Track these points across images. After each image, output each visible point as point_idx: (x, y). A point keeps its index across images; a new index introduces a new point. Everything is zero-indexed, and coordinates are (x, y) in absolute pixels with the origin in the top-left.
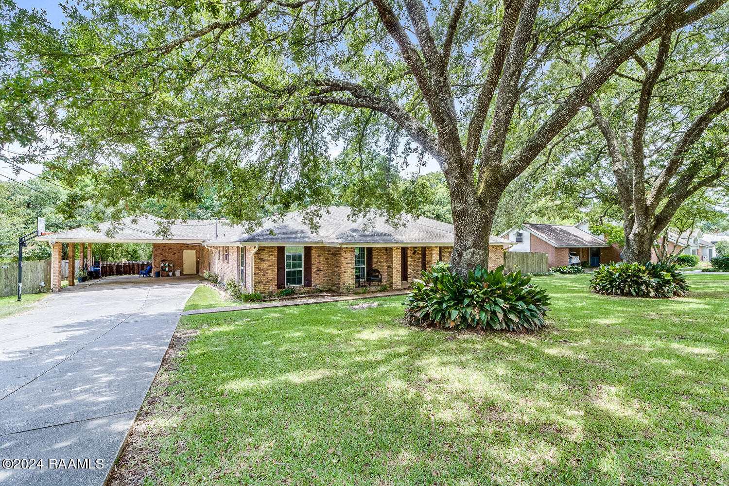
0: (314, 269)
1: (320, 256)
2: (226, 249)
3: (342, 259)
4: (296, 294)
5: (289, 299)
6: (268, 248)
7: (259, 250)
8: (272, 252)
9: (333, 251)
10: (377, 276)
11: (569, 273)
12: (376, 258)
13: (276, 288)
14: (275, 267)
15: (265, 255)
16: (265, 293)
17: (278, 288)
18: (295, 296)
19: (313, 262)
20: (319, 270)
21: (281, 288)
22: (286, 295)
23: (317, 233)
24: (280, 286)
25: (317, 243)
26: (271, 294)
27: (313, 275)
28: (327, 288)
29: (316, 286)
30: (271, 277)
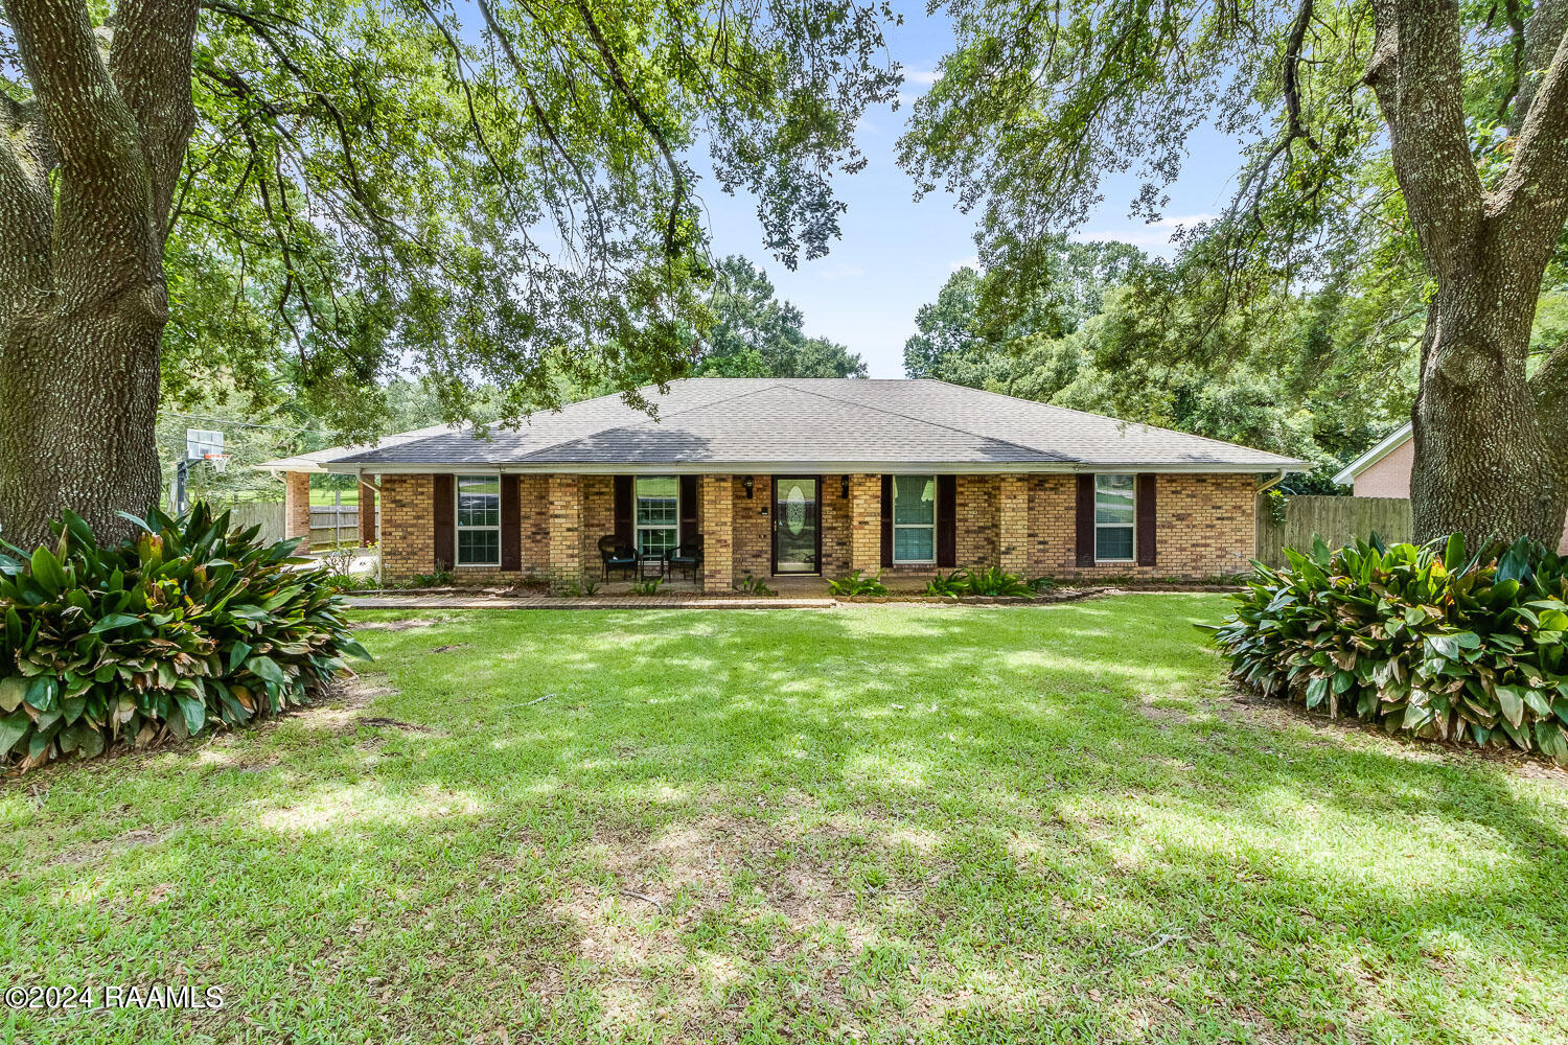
0: (526, 528)
6: (413, 476)
8: (422, 486)
13: (432, 566)
14: (429, 521)
15: (405, 493)
16: (407, 577)
17: (439, 567)
19: (524, 511)
20: (540, 532)
21: (443, 568)
26: (420, 581)
27: (525, 543)
29: (532, 568)
30: (419, 543)
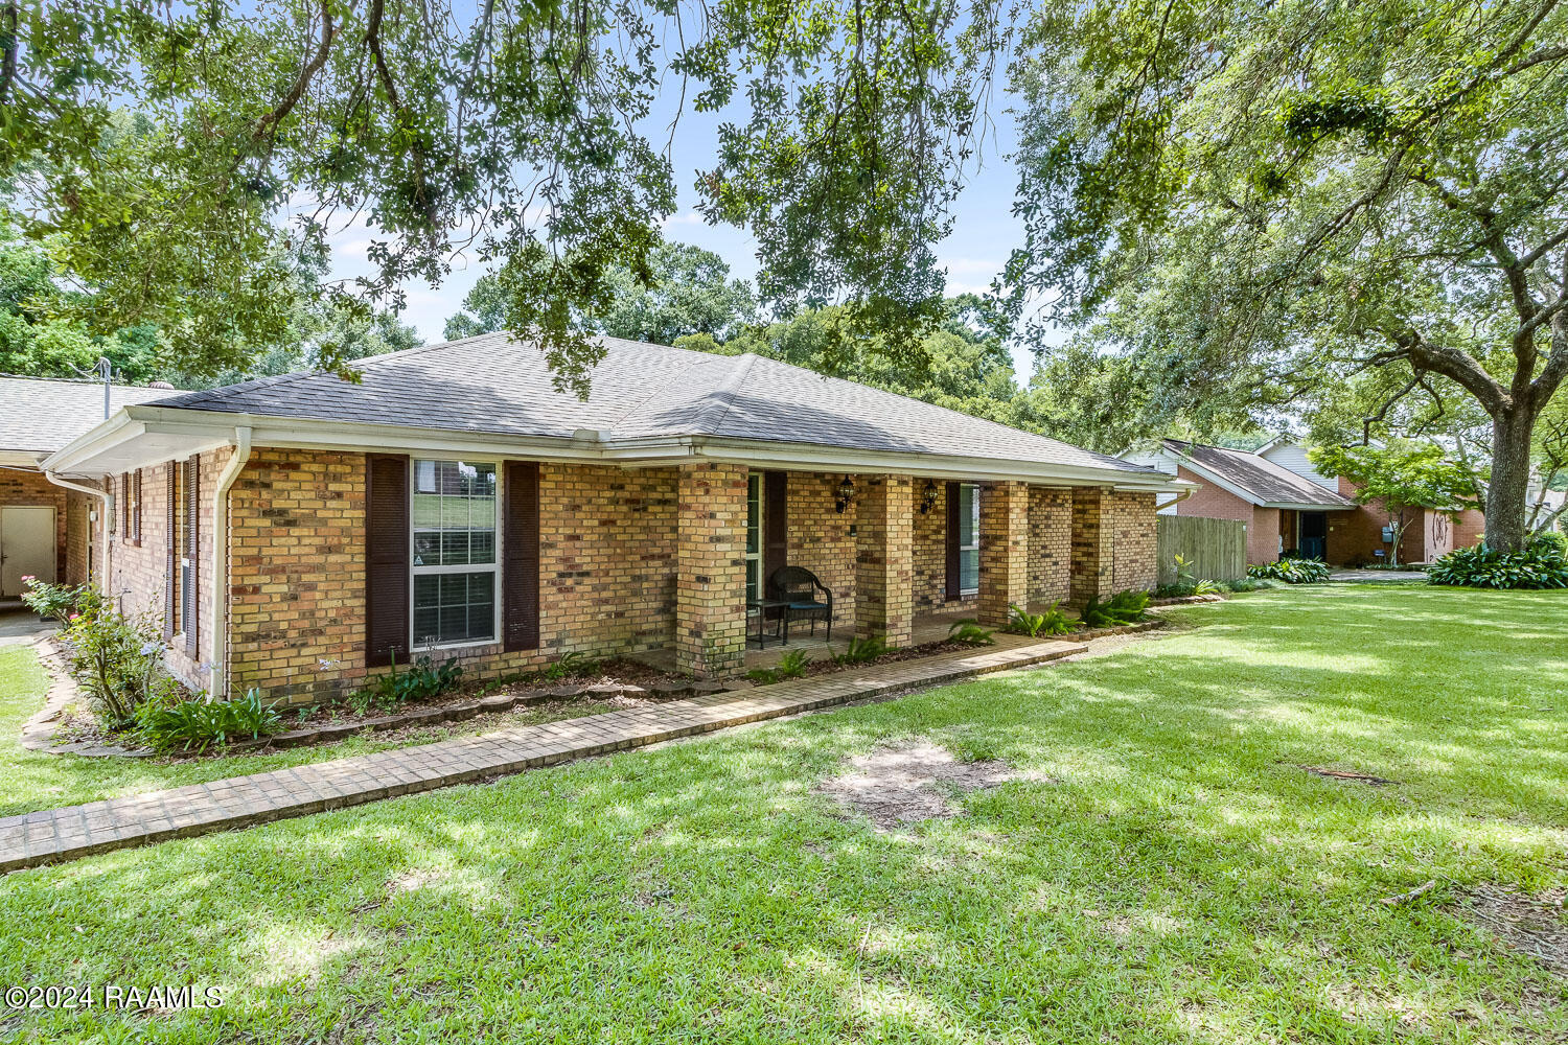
0: (549, 565)
1: (576, 508)
2: (133, 483)
3: (686, 521)
4: (469, 689)
5: (432, 721)
6: (315, 456)
7: (251, 465)
8: (337, 478)
9: (632, 489)
10: (807, 597)
11: (1299, 581)
12: (799, 523)
13: (358, 659)
14: (354, 558)
15: (296, 494)
16: (299, 689)
17: (373, 660)
18: (458, 705)
19: (546, 532)
20: (572, 571)
21: (383, 661)
22: (415, 698)
23: (583, 389)
24: (382, 646)
25: (568, 442)
26: (331, 698)
27: (547, 594)
28: (608, 653)
29: (557, 642)
30: (330, 606)
